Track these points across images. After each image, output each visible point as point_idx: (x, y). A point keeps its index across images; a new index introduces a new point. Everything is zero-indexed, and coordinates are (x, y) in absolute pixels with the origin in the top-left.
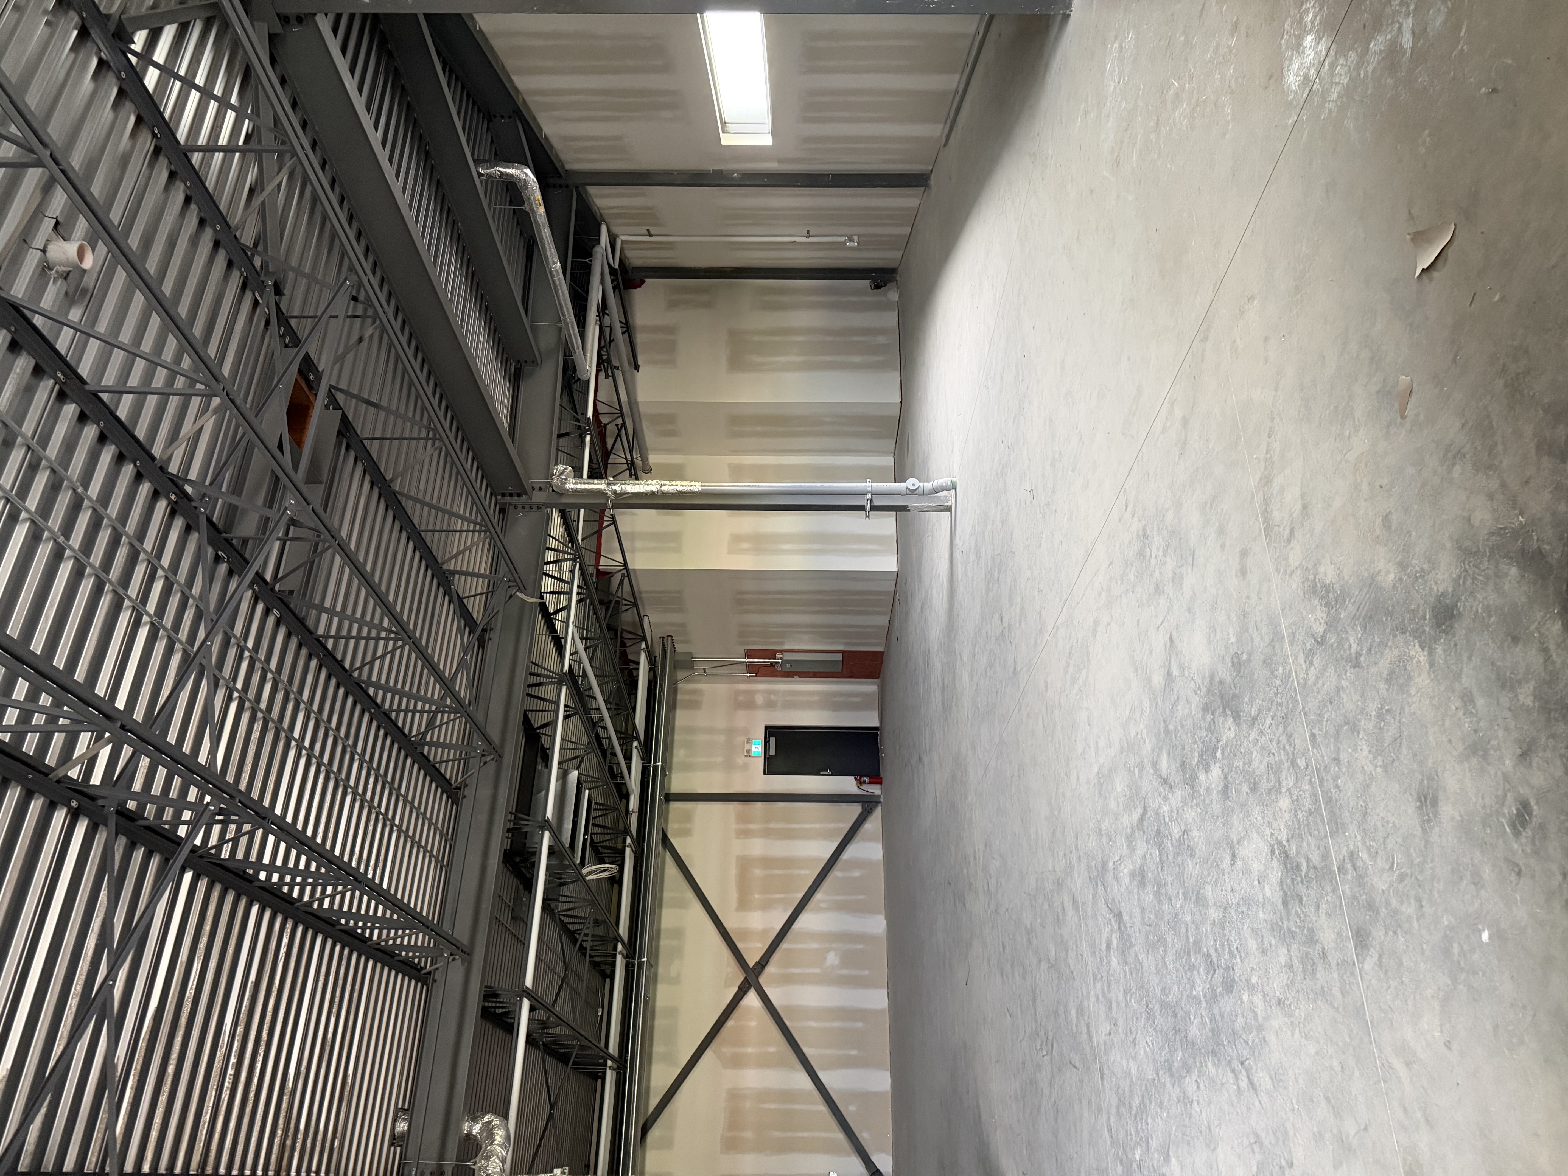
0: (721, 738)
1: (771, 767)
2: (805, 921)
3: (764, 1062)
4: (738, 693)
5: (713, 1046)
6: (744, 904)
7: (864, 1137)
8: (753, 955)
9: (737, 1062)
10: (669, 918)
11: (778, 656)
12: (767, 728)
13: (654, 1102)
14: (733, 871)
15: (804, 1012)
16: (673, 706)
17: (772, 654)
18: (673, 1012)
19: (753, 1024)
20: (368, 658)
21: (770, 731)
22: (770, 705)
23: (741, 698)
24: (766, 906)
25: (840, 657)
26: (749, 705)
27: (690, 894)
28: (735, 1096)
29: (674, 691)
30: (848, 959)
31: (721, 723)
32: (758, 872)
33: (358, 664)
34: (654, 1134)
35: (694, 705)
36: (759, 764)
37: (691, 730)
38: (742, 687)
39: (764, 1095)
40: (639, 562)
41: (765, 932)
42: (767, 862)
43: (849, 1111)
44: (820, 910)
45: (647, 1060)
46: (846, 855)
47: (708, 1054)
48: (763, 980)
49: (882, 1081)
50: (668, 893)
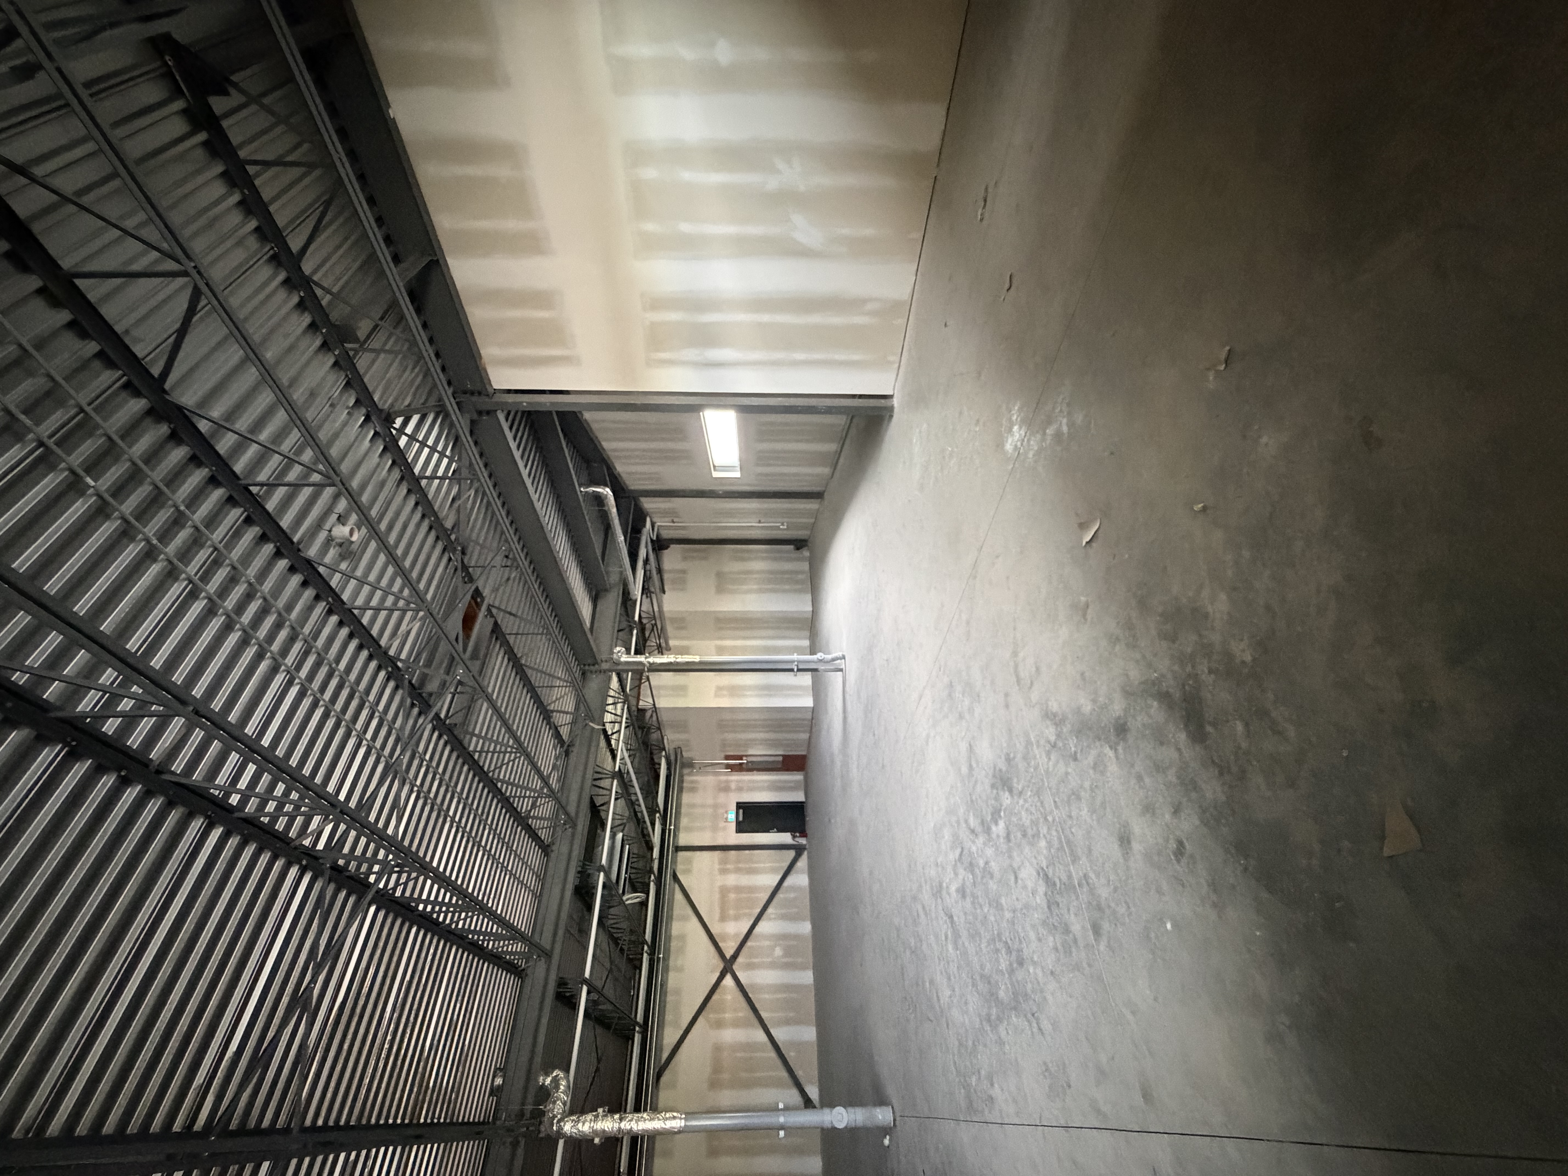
0: (710, 811)
1: (741, 828)
2: (761, 928)
3: (737, 1024)
4: (720, 781)
5: (703, 1013)
7: (799, 1073)
8: (729, 950)
9: (719, 1024)
10: (676, 928)
11: (744, 758)
12: (738, 803)
13: (665, 1055)
14: (717, 896)
15: (761, 988)
16: (681, 792)
17: (740, 758)
18: (678, 992)
19: (729, 997)
20: (499, 765)
21: (739, 806)
22: (740, 789)
23: (722, 785)
24: (737, 918)
25: (781, 759)
26: (727, 789)
27: (689, 911)
28: (718, 1049)
29: (681, 781)
30: (788, 952)
31: (710, 801)
32: (732, 896)
33: (492, 768)
34: (665, 1077)
35: (693, 790)
36: (733, 826)
37: (692, 806)
38: (723, 778)
39: (738, 1047)
40: (661, 703)
41: (736, 935)
42: (738, 889)
43: (790, 1055)
44: (770, 919)
45: (661, 1026)
46: (786, 883)
47: (701, 1020)
48: (734, 967)
49: (809, 1034)
50: (677, 912)
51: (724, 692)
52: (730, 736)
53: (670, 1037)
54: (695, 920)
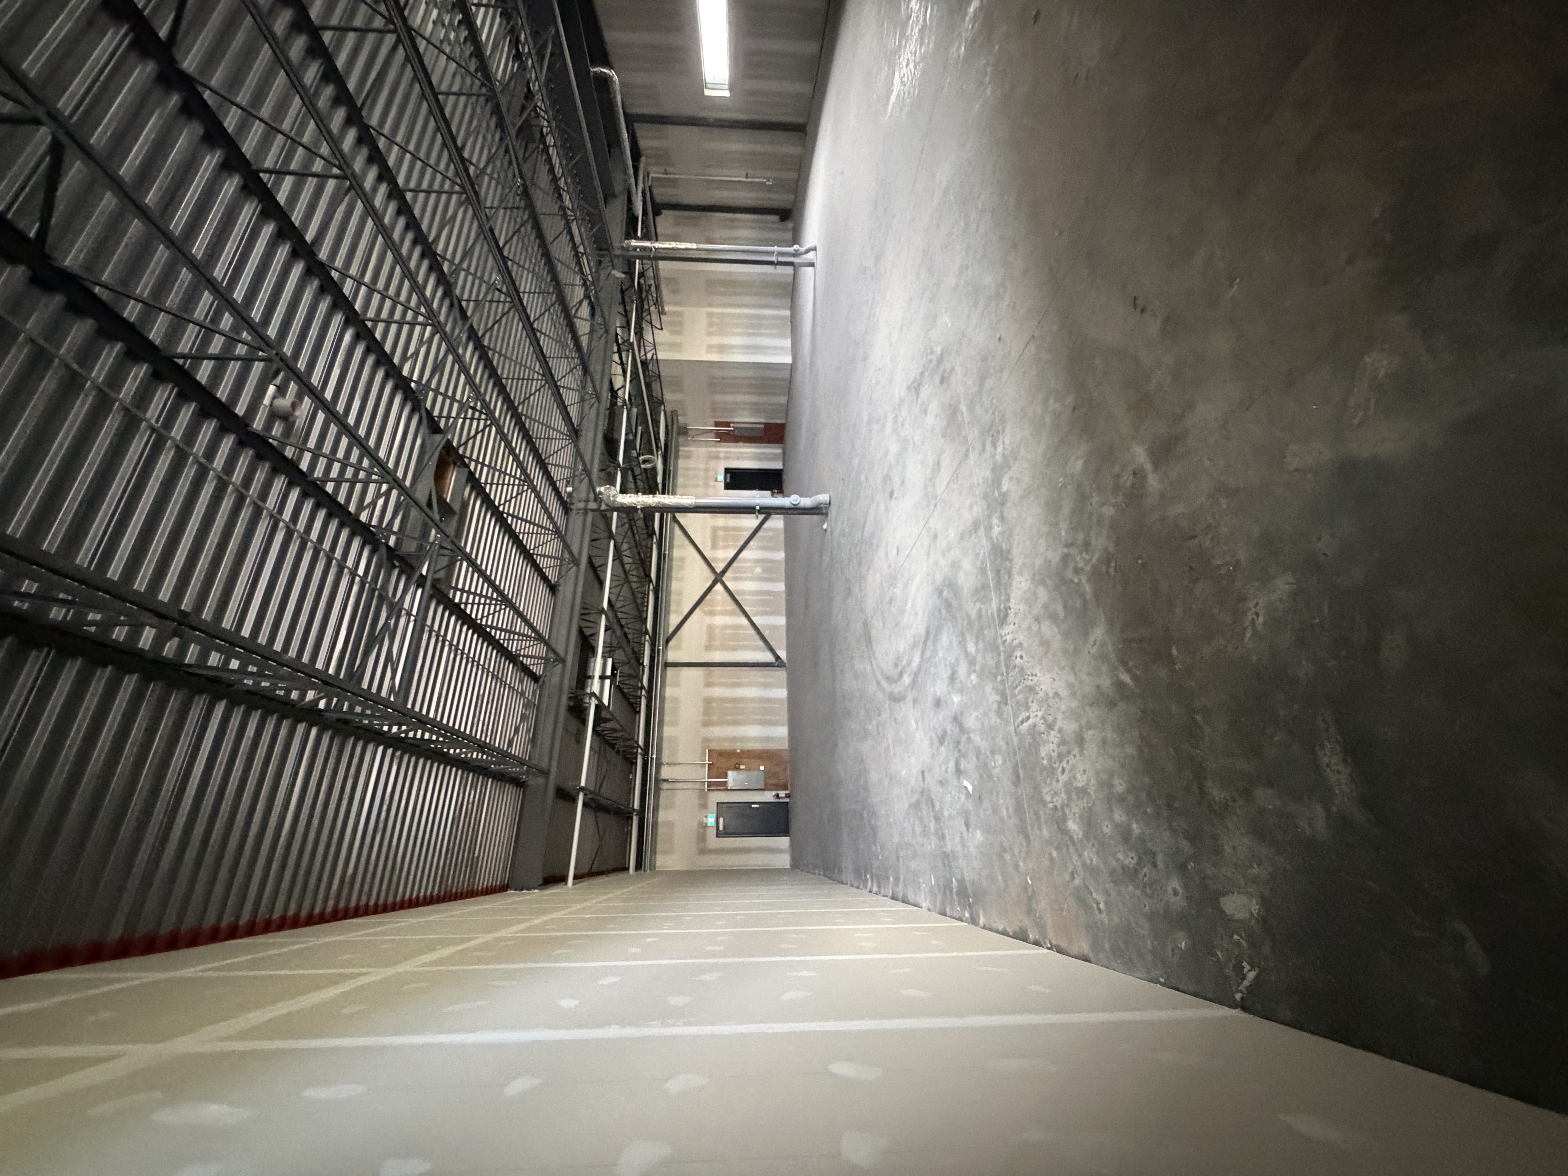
0: (702, 473)
1: (728, 487)
2: (744, 554)
3: (725, 613)
4: (711, 452)
5: (700, 606)
6: (714, 547)
7: (772, 644)
8: (719, 568)
9: (711, 613)
10: (676, 553)
11: (732, 425)
12: (726, 468)
13: (671, 630)
14: (709, 533)
15: (743, 593)
16: (677, 457)
17: (727, 424)
18: (680, 593)
19: (719, 598)
21: (727, 470)
22: (727, 458)
23: (712, 454)
24: (725, 547)
25: (762, 426)
26: (717, 458)
27: (687, 542)
28: (711, 628)
29: (677, 451)
30: (765, 570)
31: (702, 466)
32: (721, 533)
34: (672, 644)
35: (688, 457)
36: (722, 485)
37: (687, 469)
38: (714, 449)
39: (726, 627)
41: (725, 559)
42: (726, 529)
43: (766, 634)
44: (752, 549)
45: (668, 612)
46: (766, 526)
47: (697, 610)
48: (724, 579)
49: (781, 621)
50: (676, 542)
51: (715, 350)
52: (718, 398)
53: (674, 620)
54: (691, 549)
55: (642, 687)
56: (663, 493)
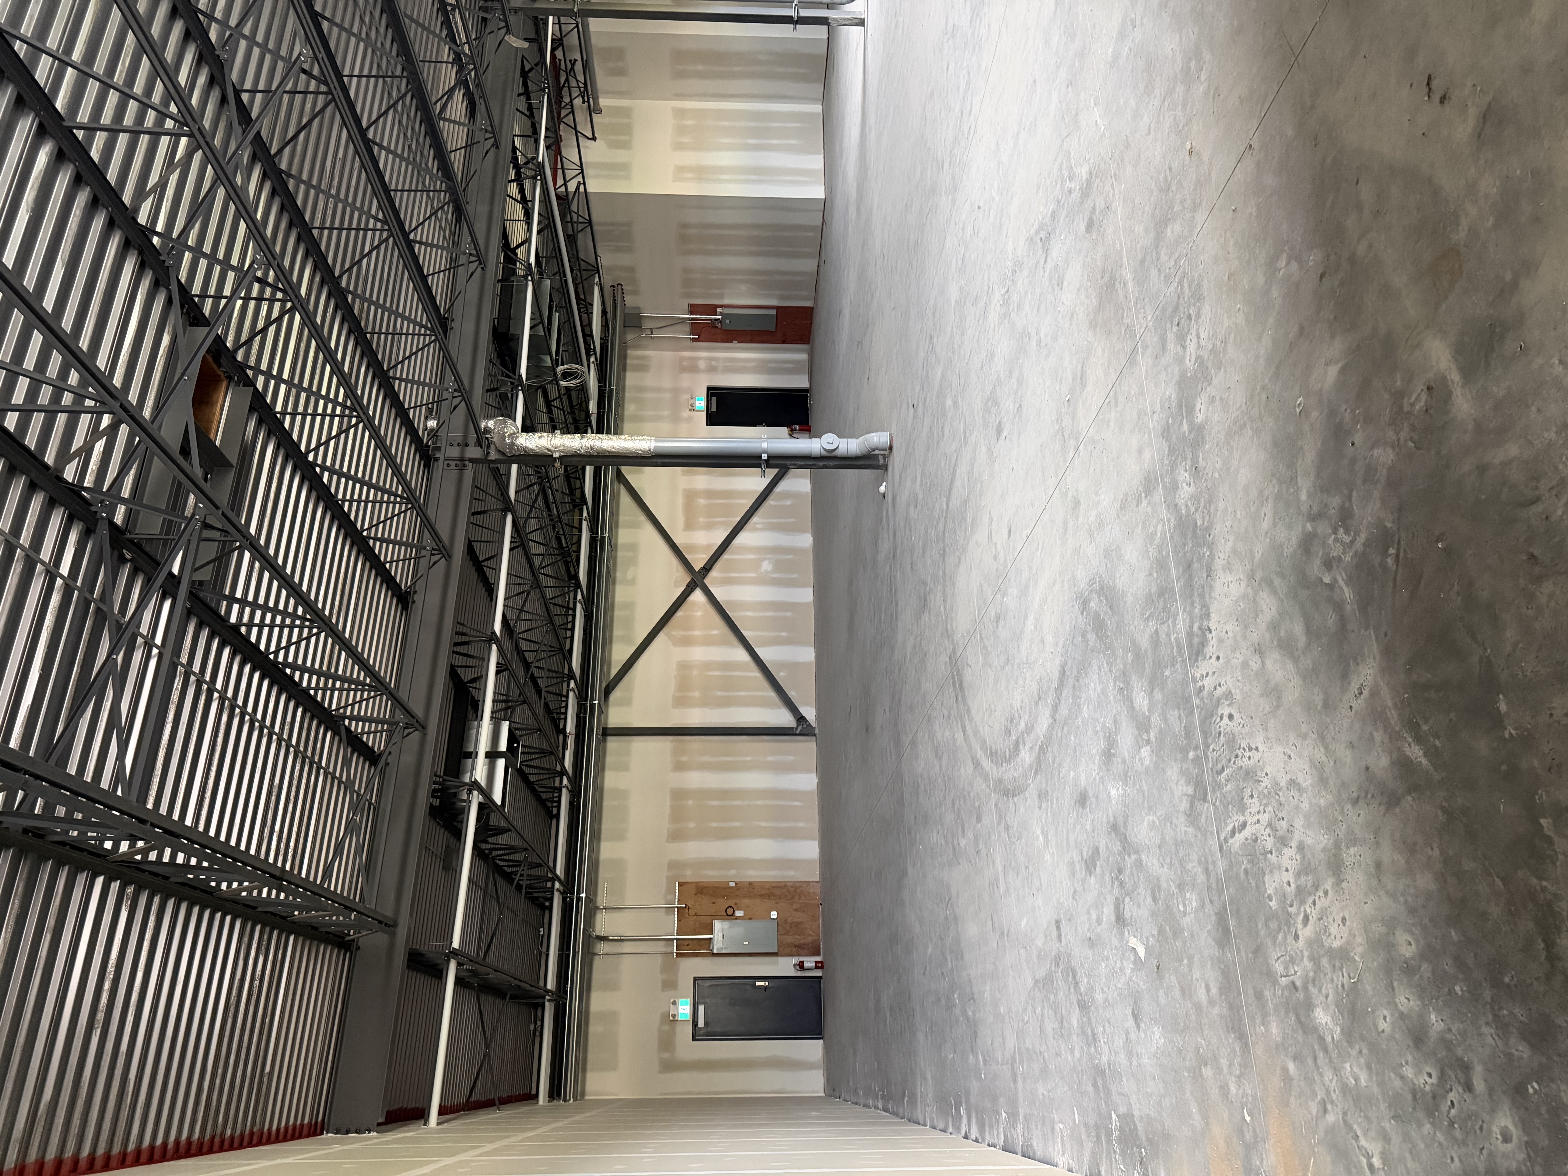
0: (668, 396)
1: (713, 419)
2: (742, 539)
3: (708, 642)
4: (682, 359)
5: (665, 630)
6: (690, 525)
7: (792, 694)
8: (698, 561)
9: (686, 642)
10: (624, 536)
11: (719, 310)
12: (709, 389)
13: (614, 671)
14: (680, 501)
15: (742, 607)
16: (623, 368)
17: (712, 309)
18: (630, 606)
19: (699, 614)
21: (712, 392)
22: (712, 369)
23: (685, 363)
24: (709, 527)
25: (774, 312)
26: (692, 368)
27: (642, 518)
28: (684, 667)
29: (624, 357)
30: (779, 566)
31: (667, 384)
32: (702, 501)
34: (615, 695)
35: (642, 368)
36: (703, 417)
37: (640, 389)
38: (687, 354)
39: (708, 666)
41: (709, 546)
42: (710, 494)
43: (780, 676)
44: (755, 530)
45: (608, 640)
46: (780, 488)
47: (661, 637)
48: (707, 581)
49: (807, 654)
50: (623, 518)
51: (690, 175)
52: (697, 261)
53: (620, 654)
54: (649, 529)
55: (563, 772)
56: (600, 431)
